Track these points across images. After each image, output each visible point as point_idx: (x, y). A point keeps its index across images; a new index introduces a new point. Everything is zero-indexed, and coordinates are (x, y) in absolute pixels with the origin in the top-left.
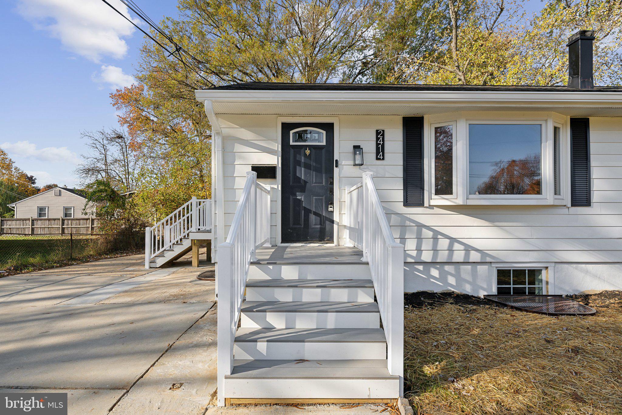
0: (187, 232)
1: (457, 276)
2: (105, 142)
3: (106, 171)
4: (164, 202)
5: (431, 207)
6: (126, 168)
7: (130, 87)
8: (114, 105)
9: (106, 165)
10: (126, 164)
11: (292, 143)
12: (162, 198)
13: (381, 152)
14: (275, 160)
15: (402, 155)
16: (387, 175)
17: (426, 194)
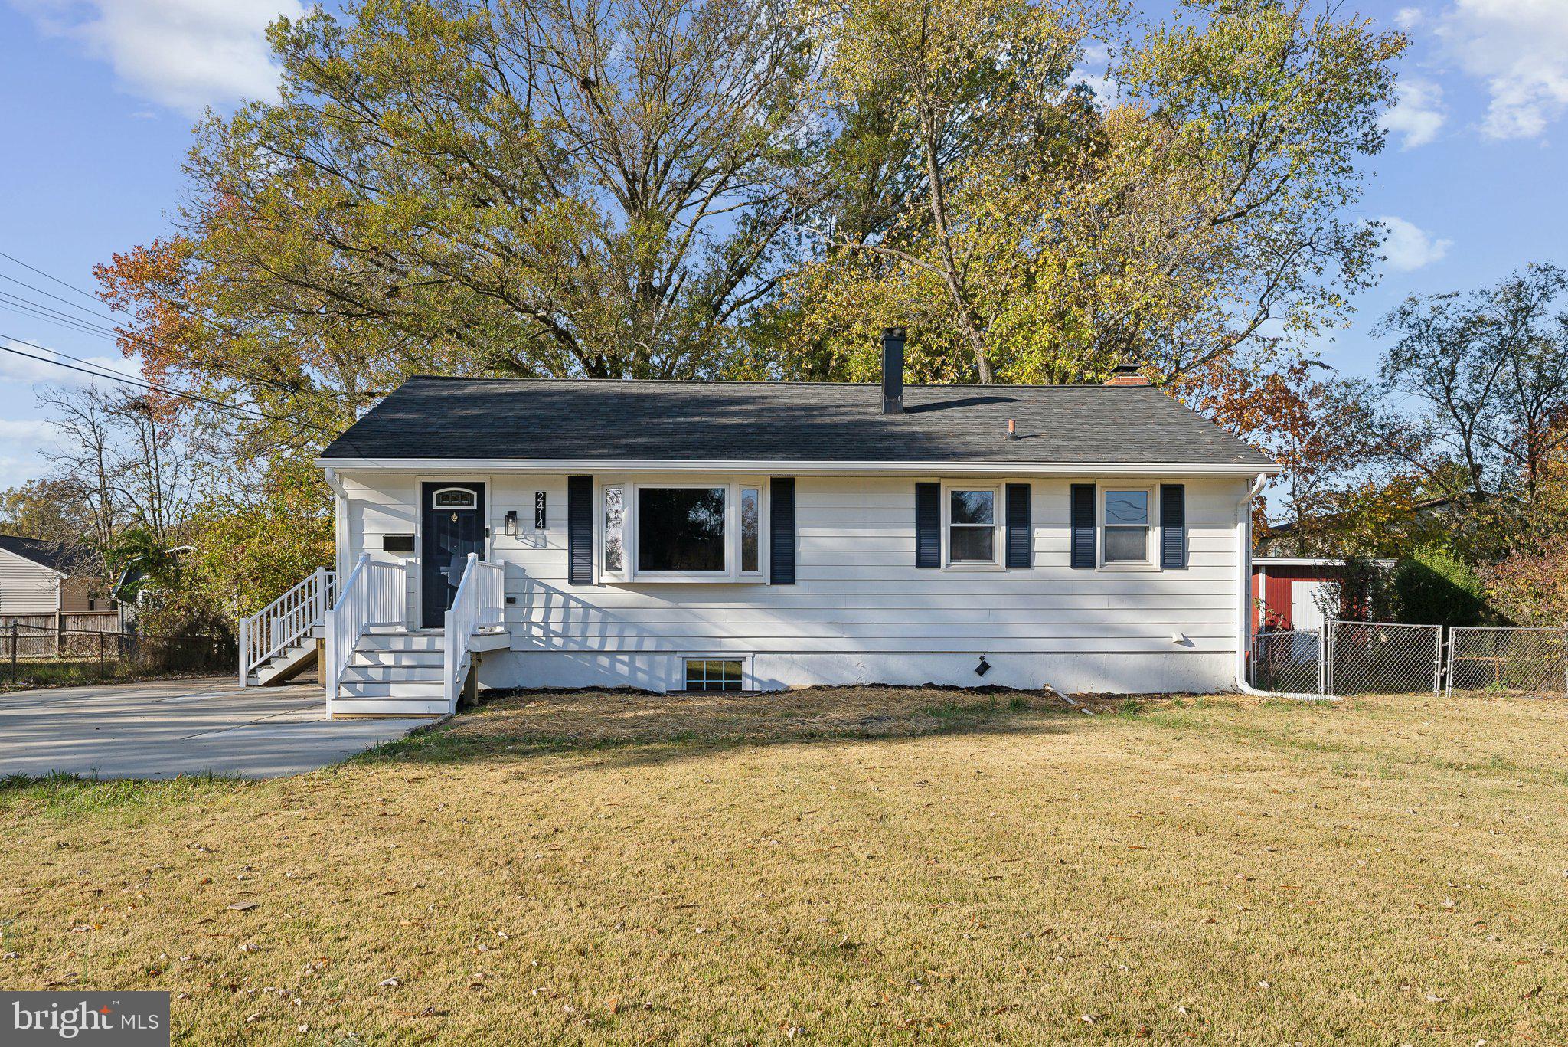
0: (308, 626)
1: (631, 665)
2: (100, 417)
3: (102, 491)
4: (257, 575)
5: (601, 585)
6: (154, 482)
7: (148, 247)
8: (104, 297)
9: (101, 475)
10: (154, 474)
11: (435, 507)
12: (255, 564)
13: (541, 519)
14: (412, 528)
15: (566, 523)
16: (549, 546)
17: (595, 569)
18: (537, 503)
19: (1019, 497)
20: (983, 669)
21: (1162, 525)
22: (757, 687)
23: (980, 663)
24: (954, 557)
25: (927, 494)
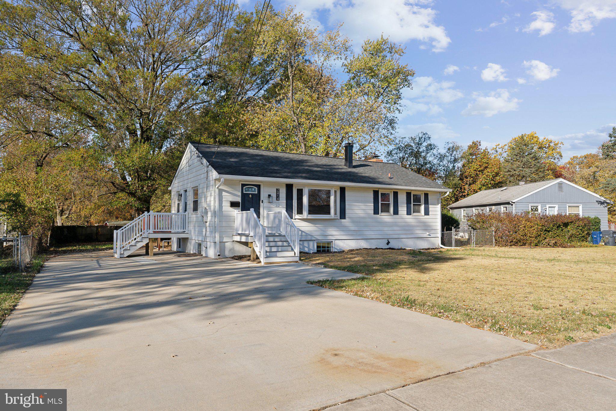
5: (295, 219)
11: (245, 192)
13: (278, 197)
14: (239, 199)
15: (285, 199)
16: (280, 206)
17: (294, 214)
18: (277, 192)
19: (396, 194)
20: (388, 243)
21: (425, 204)
22: (336, 251)
23: (387, 242)
24: (382, 212)
25: (376, 193)
